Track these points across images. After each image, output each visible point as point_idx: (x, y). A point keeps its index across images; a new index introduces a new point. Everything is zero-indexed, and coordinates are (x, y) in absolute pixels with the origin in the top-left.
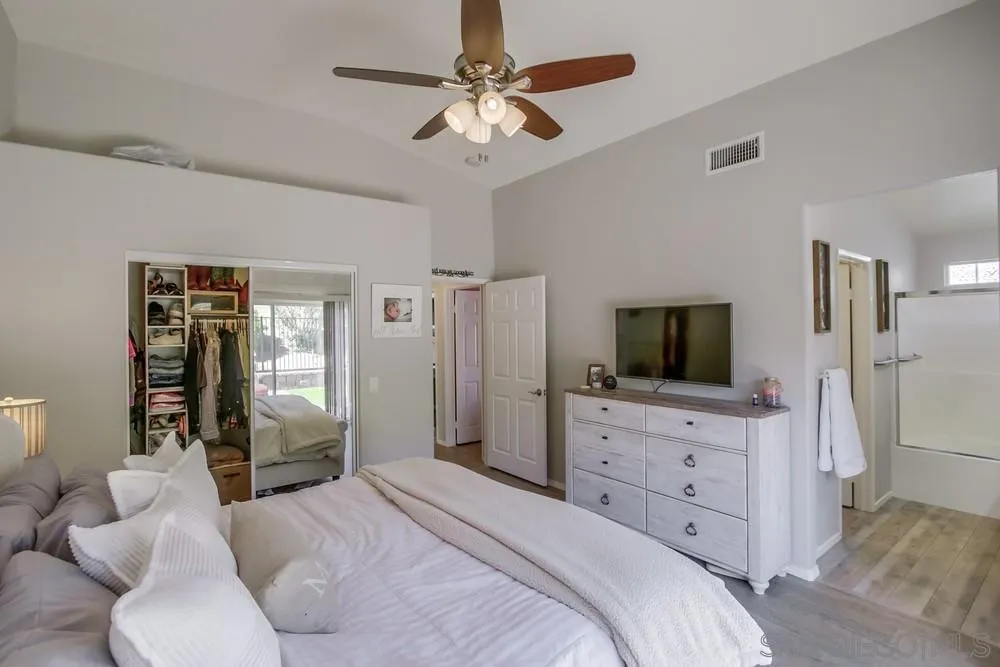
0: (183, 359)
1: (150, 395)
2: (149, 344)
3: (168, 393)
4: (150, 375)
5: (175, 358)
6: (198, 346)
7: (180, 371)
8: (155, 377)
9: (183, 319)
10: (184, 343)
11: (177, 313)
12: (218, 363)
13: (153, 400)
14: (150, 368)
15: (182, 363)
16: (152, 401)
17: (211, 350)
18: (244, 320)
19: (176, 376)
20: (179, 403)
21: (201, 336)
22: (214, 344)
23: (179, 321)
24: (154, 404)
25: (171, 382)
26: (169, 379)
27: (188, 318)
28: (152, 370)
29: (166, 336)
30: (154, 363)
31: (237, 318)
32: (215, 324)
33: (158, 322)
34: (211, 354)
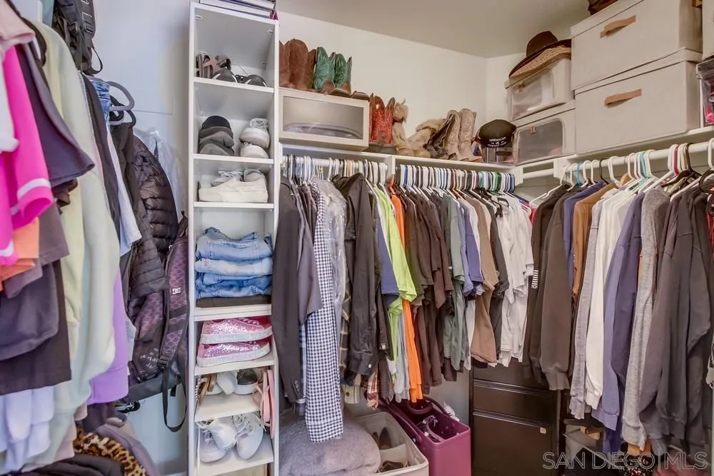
0: (268, 240)
1: (200, 325)
2: (198, 199)
3: (238, 321)
4: (199, 275)
5: (252, 236)
6: (300, 208)
7: (263, 268)
8: (207, 280)
9: (268, 150)
10: (270, 200)
11: (258, 133)
12: (341, 252)
13: (207, 338)
14: (198, 258)
15: (266, 249)
16: (203, 341)
17: (328, 220)
18: (375, 164)
19: (252, 281)
20: (261, 342)
21: (302, 191)
22: (332, 207)
23: (258, 150)
24: (206, 347)
25: (245, 292)
26: (240, 284)
27: (278, 148)
28: (202, 266)
29: (235, 182)
30: (206, 246)
31: (363, 159)
32: (326, 169)
33: (217, 148)
34: (327, 230)
